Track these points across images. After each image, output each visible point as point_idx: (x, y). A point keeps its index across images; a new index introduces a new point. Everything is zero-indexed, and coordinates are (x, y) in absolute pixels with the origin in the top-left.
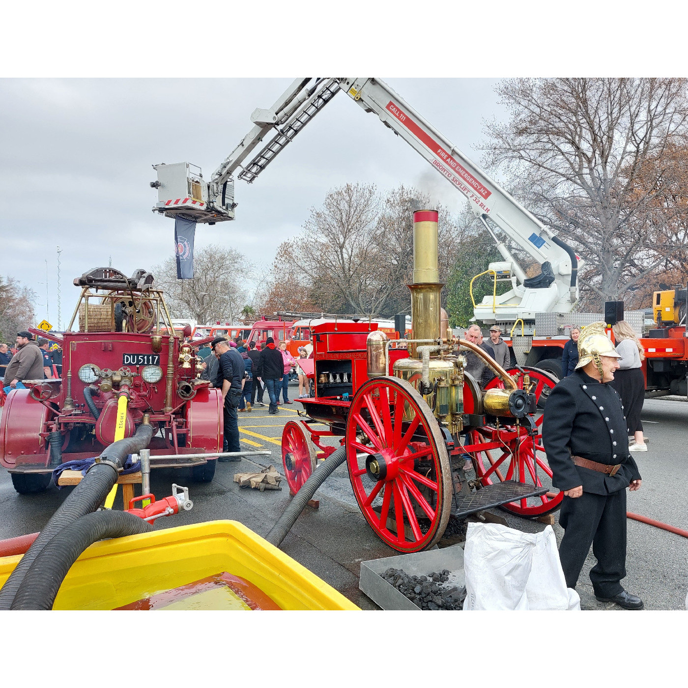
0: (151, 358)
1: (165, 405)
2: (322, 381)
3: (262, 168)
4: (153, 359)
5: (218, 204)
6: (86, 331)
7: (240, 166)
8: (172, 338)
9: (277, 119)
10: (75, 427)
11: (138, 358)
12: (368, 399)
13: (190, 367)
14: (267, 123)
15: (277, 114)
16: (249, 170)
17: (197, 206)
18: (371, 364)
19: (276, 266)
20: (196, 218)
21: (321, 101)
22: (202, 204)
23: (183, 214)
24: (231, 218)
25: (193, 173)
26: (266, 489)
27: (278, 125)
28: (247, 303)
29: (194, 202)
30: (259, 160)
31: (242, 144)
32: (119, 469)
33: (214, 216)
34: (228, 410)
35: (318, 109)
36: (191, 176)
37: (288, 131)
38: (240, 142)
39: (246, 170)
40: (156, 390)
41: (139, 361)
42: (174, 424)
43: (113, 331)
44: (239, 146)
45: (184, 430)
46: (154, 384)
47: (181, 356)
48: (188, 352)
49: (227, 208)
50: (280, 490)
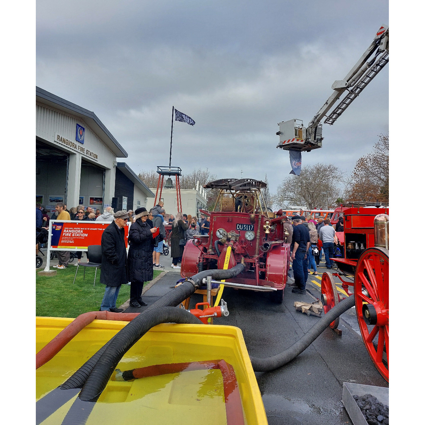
0: (249, 226)
1: (255, 254)
2: (349, 248)
3: (339, 114)
4: (251, 227)
5: (311, 140)
6: (221, 211)
7: (326, 116)
8: (260, 216)
9: (348, 84)
10: (211, 261)
11: (243, 226)
12: (367, 263)
13: (269, 233)
14: (342, 88)
15: (348, 81)
16: (331, 118)
17: (299, 142)
18: (377, 237)
19: (355, 173)
20: (300, 148)
21: (379, 67)
22: (302, 141)
23: (293, 147)
24: (319, 147)
25: (298, 124)
26: (311, 315)
27: (349, 88)
28: (340, 196)
29: (298, 140)
30: (338, 111)
31: (327, 103)
32: (196, 286)
33: (310, 146)
34: (297, 261)
35: (377, 73)
36: (297, 126)
37: (356, 90)
38: (325, 103)
39: (329, 118)
40: (252, 245)
41: (244, 228)
42: (257, 265)
43: (234, 211)
44: (325, 104)
45: (263, 270)
46: (251, 241)
47: (265, 226)
48: (268, 224)
49: (317, 141)
50: (320, 317)
